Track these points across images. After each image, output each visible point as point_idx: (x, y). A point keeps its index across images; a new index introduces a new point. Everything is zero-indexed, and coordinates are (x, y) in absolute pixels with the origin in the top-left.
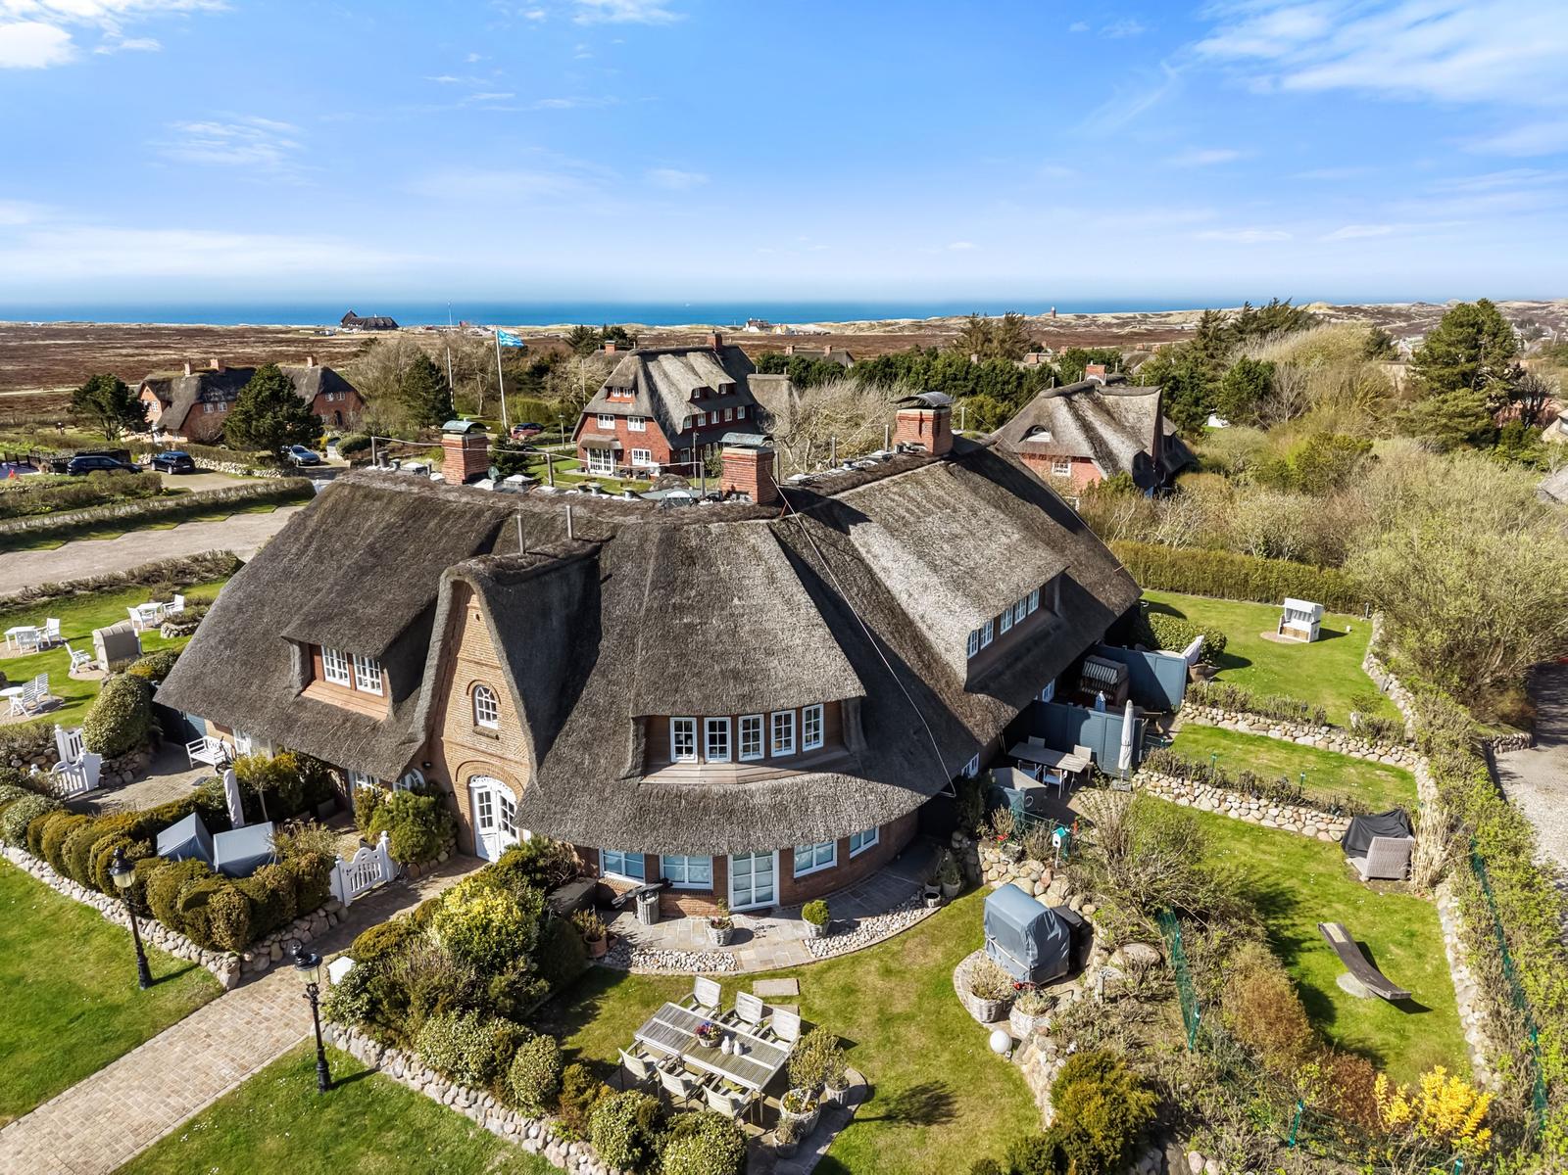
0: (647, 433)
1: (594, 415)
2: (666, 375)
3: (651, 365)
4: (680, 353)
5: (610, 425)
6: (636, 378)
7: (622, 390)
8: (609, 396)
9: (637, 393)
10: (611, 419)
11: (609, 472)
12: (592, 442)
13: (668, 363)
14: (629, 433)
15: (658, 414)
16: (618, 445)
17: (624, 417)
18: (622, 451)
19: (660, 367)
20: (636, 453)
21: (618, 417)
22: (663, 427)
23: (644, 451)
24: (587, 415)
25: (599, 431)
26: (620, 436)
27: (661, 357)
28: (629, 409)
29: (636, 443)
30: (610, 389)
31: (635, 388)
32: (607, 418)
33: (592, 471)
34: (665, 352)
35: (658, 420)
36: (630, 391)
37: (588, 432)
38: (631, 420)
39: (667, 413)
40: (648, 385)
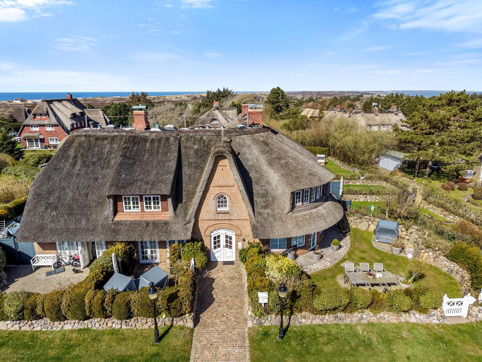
0: (55, 131)
1: (28, 126)
2: (58, 109)
3: (51, 105)
4: (60, 101)
5: (37, 129)
6: (47, 110)
7: (41, 115)
8: (35, 118)
9: (49, 116)
10: (37, 127)
11: (38, 148)
12: (29, 136)
13: (57, 104)
14: (47, 132)
15: (60, 123)
16: (42, 137)
17: (44, 125)
18: (44, 139)
19: (55, 106)
20: (50, 139)
21: (40, 125)
22: (63, 128)
23: (55, 138)
24: (24, 126)
25: (31, 132)
26: (42, 133)
27: (54, 102)
28: (46, 122)
29: (51, 135)
30: (35, 115)
31: (47, 114)
32: (35, 127)
33: (30, 148)
34: (55, 101)
35: (61, 125)
36: (46, 115)
37: (25, 132)
38: (47, 126)
39: (63, 123)
40: (53, 113)
